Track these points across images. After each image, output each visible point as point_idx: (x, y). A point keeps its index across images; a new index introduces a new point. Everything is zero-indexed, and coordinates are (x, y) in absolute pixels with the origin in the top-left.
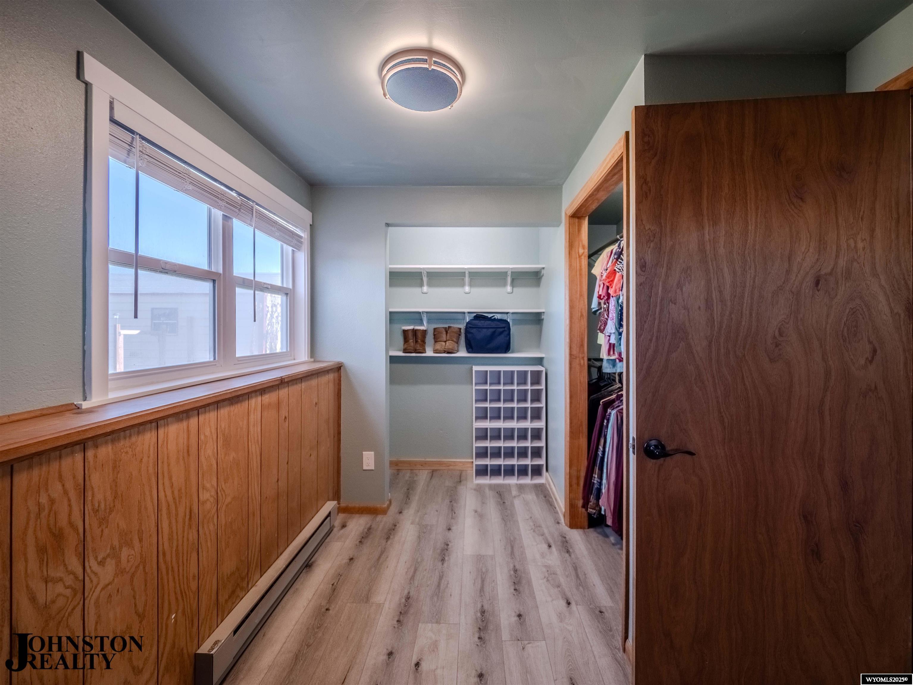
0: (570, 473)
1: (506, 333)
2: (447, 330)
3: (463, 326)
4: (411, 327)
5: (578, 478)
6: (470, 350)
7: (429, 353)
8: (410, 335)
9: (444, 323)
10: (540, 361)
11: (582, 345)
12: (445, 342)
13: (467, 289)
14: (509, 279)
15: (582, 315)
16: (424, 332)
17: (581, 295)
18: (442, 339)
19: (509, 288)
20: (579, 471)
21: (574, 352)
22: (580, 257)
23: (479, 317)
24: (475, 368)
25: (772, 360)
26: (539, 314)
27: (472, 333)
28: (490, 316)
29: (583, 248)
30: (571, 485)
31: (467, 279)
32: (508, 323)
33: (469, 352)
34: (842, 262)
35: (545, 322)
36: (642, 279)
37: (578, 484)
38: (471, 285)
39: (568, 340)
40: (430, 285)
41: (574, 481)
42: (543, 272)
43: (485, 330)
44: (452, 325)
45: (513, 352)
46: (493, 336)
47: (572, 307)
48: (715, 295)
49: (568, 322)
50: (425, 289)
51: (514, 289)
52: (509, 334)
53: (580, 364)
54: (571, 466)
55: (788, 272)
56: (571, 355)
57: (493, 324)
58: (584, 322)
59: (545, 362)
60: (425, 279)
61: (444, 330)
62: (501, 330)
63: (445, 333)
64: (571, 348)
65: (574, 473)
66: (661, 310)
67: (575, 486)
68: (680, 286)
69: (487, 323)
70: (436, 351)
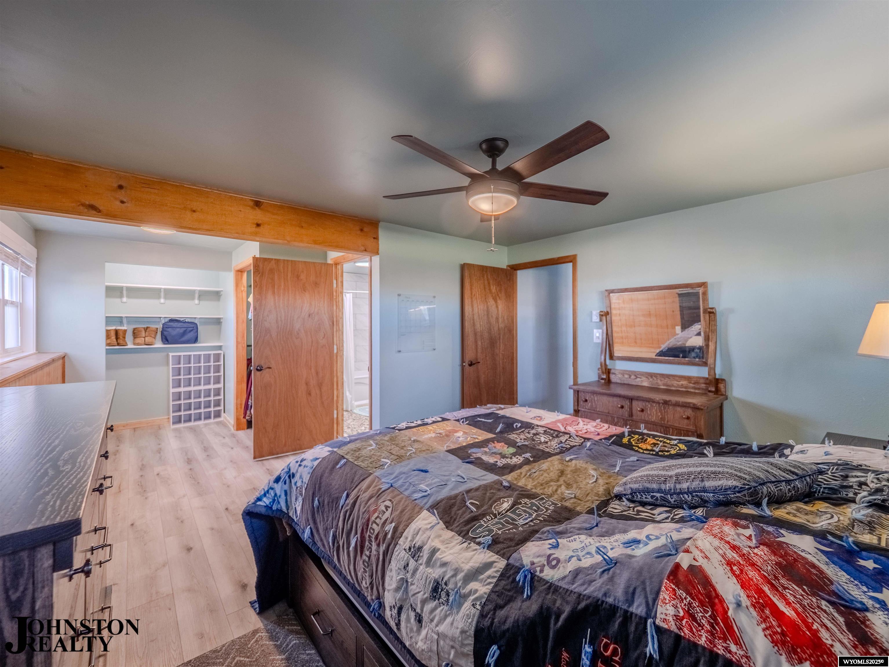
0: (237, 403)
1: (195, 331)
2: (146, 329)
3: (160, 327)
4: (114, 328)
5: (241, 404)
6: (166, 342)
7: (130, 346)
8: (113, 334)
9: (144, 324)
10: (220, 348)
11: (243, 337)
12: (144, 337)
13: (162, 301)
14: (197, 296)
15: (243, 321)
16: (125, 331)
17: (243, 311)
18: (142, 336)
19: (197, 302)
20: (241, 401)
21: (239, 340)
22: (242, 292)
23: (172, 320)
24: (171, 354)
25: (297, 338)
26: (219, 319)
27: (168, 331)
28: (182, 320)
29: (244, 287)
30: (237, 409)
31: (162, 294)
32: (196, 324)
33: (164, 344)
34: (316, 310)
35: (223, 324)
36: (255, 313)
37: (241, 408)
38: (165, 298)
39: (235, 334)
40: (128, 297)
41: (239, 406)
42: (221, 293)
43: (178, 329)
44: (149, 326)
45: (199, 343)
46: (184, 333)
47: (237, 317)
48: (279, 319)
49: (235, 324)
50: (125, 299)
51: (201, 302)
52: (197, 331)
53: (242, 347)
54: (237, 399)
55: (301, 312)
56: (237, 342)
57: (185, 325)
58: (245, 325)
59: (223, 348)
60: (125, 292)
61: (143, 329)
62: (191, 329)
63: (144, 331)
64: (237, 338)
65: (239, 402)
66: (262, 323)
67: (239, 409)
68: (268, 316)
69: (179, 325)
70: (134, 344)
